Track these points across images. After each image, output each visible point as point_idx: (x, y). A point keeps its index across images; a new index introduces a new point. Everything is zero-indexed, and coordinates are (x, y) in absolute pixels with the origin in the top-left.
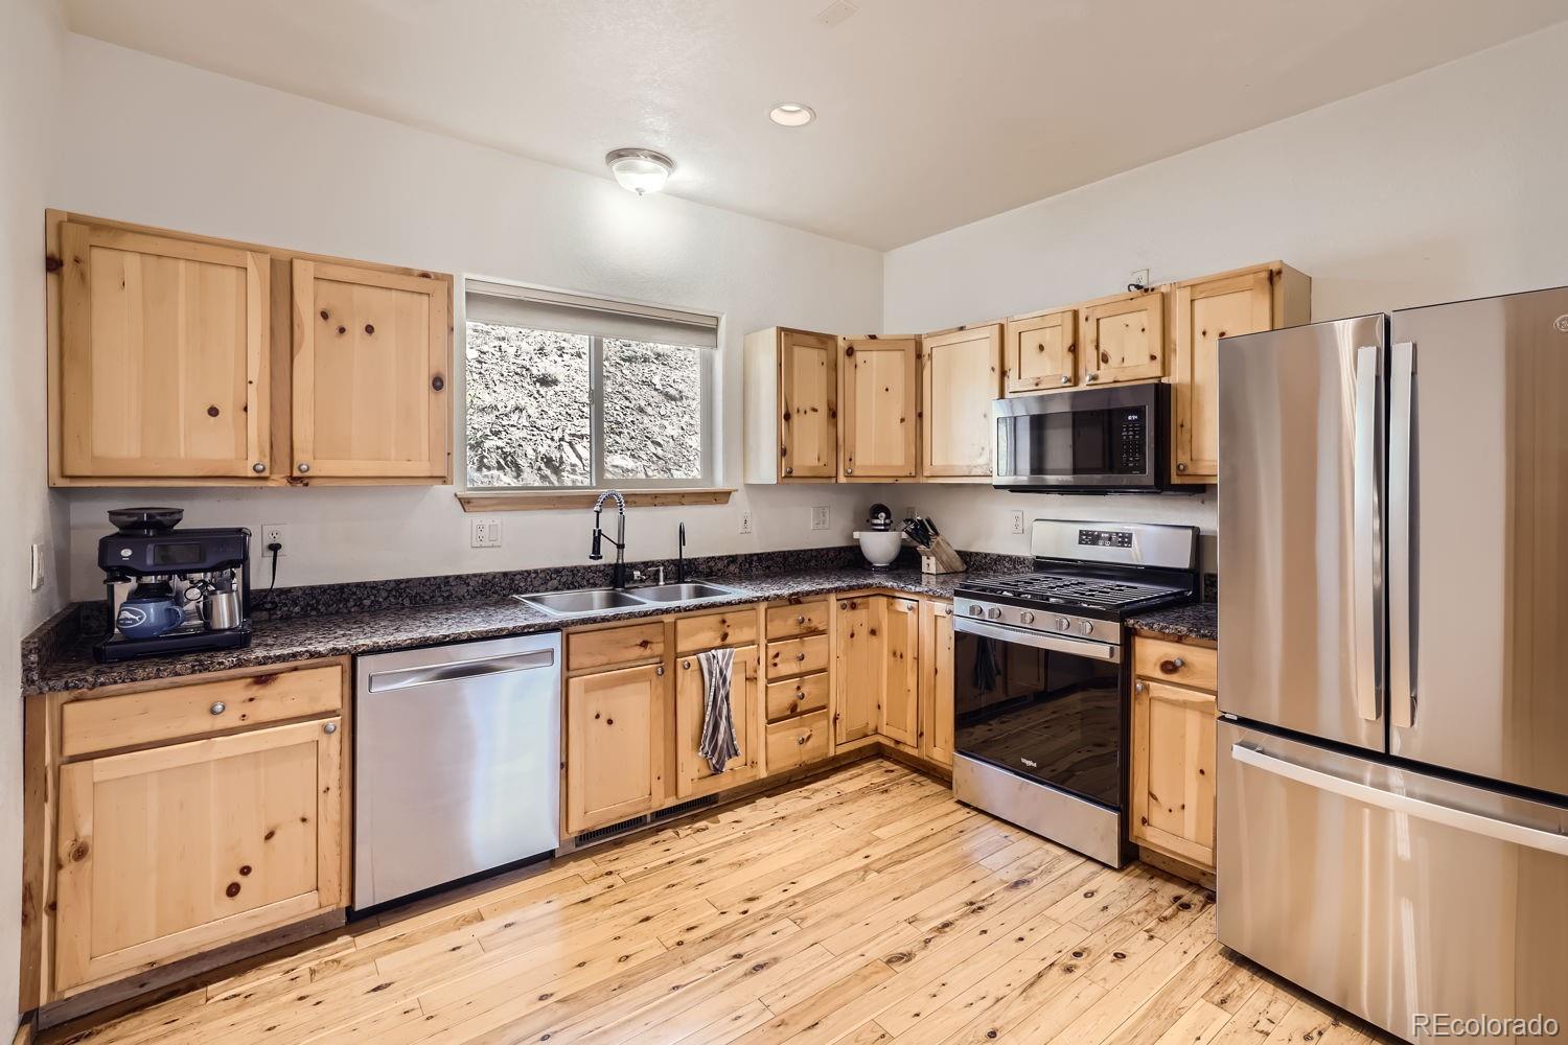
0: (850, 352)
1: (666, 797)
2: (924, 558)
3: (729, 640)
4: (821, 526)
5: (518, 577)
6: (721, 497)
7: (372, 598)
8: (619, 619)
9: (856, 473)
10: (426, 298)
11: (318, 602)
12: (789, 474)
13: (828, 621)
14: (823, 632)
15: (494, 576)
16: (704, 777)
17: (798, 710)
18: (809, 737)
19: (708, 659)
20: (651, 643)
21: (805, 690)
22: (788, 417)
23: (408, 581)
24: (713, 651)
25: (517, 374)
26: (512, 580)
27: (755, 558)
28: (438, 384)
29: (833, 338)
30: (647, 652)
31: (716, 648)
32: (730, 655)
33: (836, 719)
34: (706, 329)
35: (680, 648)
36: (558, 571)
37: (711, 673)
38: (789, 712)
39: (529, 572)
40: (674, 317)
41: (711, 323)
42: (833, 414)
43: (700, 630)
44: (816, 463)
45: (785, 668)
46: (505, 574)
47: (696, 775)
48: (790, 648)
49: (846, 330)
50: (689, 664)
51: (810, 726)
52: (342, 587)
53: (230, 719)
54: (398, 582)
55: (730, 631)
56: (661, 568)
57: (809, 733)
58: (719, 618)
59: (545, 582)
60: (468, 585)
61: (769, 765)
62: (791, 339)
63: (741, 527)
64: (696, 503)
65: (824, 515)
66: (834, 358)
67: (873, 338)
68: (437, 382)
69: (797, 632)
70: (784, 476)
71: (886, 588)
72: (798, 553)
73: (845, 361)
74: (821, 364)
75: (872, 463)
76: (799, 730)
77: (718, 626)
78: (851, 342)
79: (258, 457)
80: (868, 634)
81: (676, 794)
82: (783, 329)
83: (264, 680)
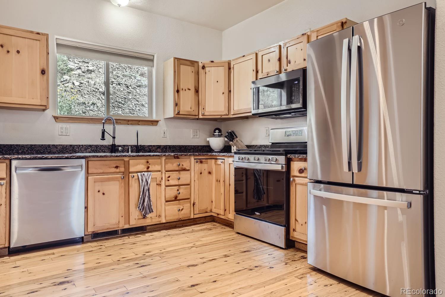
0: (204, 67)
1: (125, 225)
2: (232, 147)
3: (150, 169)
4: (195, 137)
5: (75, 147)
6: (154, 123)
7: (22, 150)
8: (107, 157)
9: (206, 114)
10: (38, 42)
11: (3, 150)
12: (178, 113)
13: (190, 166)
14: (188, 170)
15: (67, 146)
16: (140, 219)
17: (178, 198)
18: (182, 209)
19: (141, 175)
20: (119, 167)
21: (181, 191)
22: (178, 91)
23: (35, 145)
24: (144, 173)
25: (94, 91)
26: (74, 148)
27: (168, 147)
29: (197, 62)
30: (118, 170)
31: (145, 172)
32: (150, 174)
33: (194, 204)
34: (148, 60)
35: (131, 170)
36: (90, 146)
37: (142, 180)
38: (174, 199)
39: (80, 145)
40: (136, 55)
41: (151, 58)
42: (197, 91)
43: (137, 164)
44: (190, 110)
45: (172, 182)
46: (71, 145)
47: (137, 218)
48: (174, 175)
49: (202, 60)
50: (134, 176)
51: (183, 205)
52: (11, 145)
54: (32, 145)
55: (150, 166)
56: (130, 147)
57: (182, 208)
58: (146, 160)
59: (86, 149)
60: (57, 148)
61: (166, 218)
62: (179, 62)
63: (162, 135)
64: (145, 125)
65: (197, 132)
66: (197, 70)
67: (212, 62)
68: (43, 72)
69: (177, 169)
70: (177, 114)
71: (214, 155)
72: (186, 146)
73: (201, 71)
74: (193, 72)
75: (212, 110)
76: (179, 206)
77: (145, 163)
78: (204, 64)
80: (208, 174)
81: (129, 223)
82: (176, 58)
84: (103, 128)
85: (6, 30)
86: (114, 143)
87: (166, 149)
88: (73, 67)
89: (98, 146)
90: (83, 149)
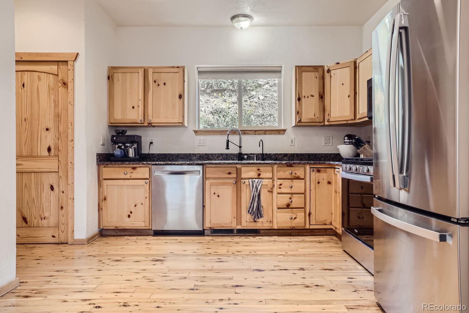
0: (329, 71)
1: (237, 225)
2: (361, 155)
3: (261, 176)
4: (327, 145)
5: (210, 155)
6: (281, 132)
7: (172, 158)
8: (221, 164)
9: (331, 120)
10: (178, 73)
11: (160, 158)
12: (300, 121)
13: (305, 175)
14: (303, 179)
15: (203, 154)
16: (251, 222)
17: (290, 207)
18: (295, 218)
19: (252, 182)
20: (232, 173)
21: (293, 199)
22: (299, 99)
23: (180, 154)
24: (254, 179)
26: (208, 156)
27: (295, 155)
28: (181, 97)
29: (323, 67)
30: (229, 176)
31: (256, 178)
32: (261, 181)
33: (310, 214)
34: (277, 71)
35: (243, 177)
36: (222, 154)
37: (253, 186)
38: (286, 207)
39: (213, 154)
40: (264, 69)
41: (278, 69)
42: (322, 97)
43: (249, 171)
44: (313, 117)
45: (283, 190)
46: (206, 154)
47: (248, 220)
48: (287, 183)
49: (327, 64)
50: (245, 182)
51: (296, 213)
52: (165, 154)
53: (128, 176)
54: (178, 154)
55: (262, 173)
56: (255, 155)
57: (295, 216)
58: (257, 168)
59: (218, 158)
60: (196, 156)
61: (278, 224)
62: (300, 69)
63: (290, 143)
64: (271, 134)
65: (329, 140)
66: (322, 74)
67: (338, 63)
69: (290, 177)
70: (298, 122)
71: (331, 164)
72: (315, 155)
73: (327, 75)
74: (316, 77)
75: (337, 116)
76: (291, 214)
77: (257, 171)
78: (329, 67)
79: (141, 118)
80: (327, 184)
81: (241, 225)
82: (297, 66)
83: (134, 168)
84: (228, 139)
85: (157, 70)
86: (240, 152)
87: (293, 157)
88: (262, 83)
89: (228, 155)
90: (215, 157)
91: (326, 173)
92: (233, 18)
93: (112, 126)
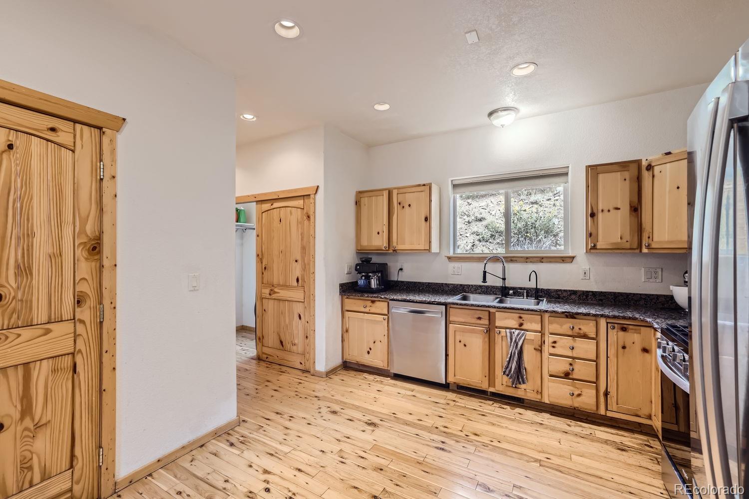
0: (650, 167)
1: (489, 387)
3: (523, 327)
4: (651, 280)
6: (567, 259)
8: (468, 306)
9: (653, 246)
10: (423, 192)
12: (594, 247)
13: (598, 333)
14: (593, 338)
15: (457, 285)
16: (509, 387)
17: (571, 377)
18: (579, 395)
19: (511, 333)
20: (483, 318)
21: (576, 367)
22: (593, 215)
24: (514, 330)
26: (464, 288)
27: (591, 294)
29: (638, 162)
30: (479, 322)
31: (516, 329)
32: (522, 335)
34: (561, 174)
35: (497, 324)
37: (511, 339)
38: (563, 375)
39: (469, 285)
40: (541, 173)
41: (564, 171)
42: (636, 209)
43: (506, 318)
44: (619, 241)
45: (559, 351)
46: (461, 285)
47: (504, 383)
49: (648, 155)
50: (500, 332)
51: (581, 388)
52: (415, 283)
53: (367, 310)
54: (429, 283)
55: (524, 323)
56: (525, 291)
57: (579, 393)
58: (518, 315)
60: (449, 287)
61: (550, 398)
62: (594, 171)
63: (582, 276)
64: (550, 262)
65: (656, 273)
66: (636, 173)
67: (669, 153)
68: (426, 219)
70: (591, 248)
71: (646, 322)
72: (628, 295)
73: (646, 175)
74: (625, 180)
75: (667, 240)
76: (571, 388)
77: (517, 319)
78: (651, 162)
79: (386, 244)
80: (640, 350)
81: (494, 387)
82: (590, 166)
83: (373, 302)
84: (485, 269)
85: (402, 190)
86: (504, 285)
87: (587, 296)
89: (489, 288)
90: (472, 290)
91: (640, 333)
92: (491, 114)
93: (360, 252)
